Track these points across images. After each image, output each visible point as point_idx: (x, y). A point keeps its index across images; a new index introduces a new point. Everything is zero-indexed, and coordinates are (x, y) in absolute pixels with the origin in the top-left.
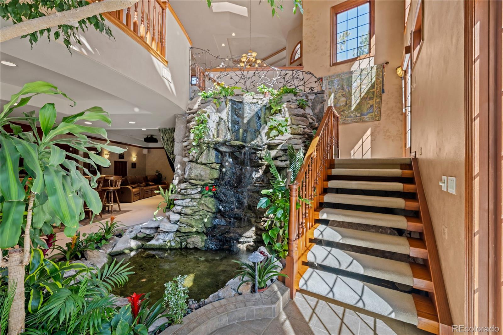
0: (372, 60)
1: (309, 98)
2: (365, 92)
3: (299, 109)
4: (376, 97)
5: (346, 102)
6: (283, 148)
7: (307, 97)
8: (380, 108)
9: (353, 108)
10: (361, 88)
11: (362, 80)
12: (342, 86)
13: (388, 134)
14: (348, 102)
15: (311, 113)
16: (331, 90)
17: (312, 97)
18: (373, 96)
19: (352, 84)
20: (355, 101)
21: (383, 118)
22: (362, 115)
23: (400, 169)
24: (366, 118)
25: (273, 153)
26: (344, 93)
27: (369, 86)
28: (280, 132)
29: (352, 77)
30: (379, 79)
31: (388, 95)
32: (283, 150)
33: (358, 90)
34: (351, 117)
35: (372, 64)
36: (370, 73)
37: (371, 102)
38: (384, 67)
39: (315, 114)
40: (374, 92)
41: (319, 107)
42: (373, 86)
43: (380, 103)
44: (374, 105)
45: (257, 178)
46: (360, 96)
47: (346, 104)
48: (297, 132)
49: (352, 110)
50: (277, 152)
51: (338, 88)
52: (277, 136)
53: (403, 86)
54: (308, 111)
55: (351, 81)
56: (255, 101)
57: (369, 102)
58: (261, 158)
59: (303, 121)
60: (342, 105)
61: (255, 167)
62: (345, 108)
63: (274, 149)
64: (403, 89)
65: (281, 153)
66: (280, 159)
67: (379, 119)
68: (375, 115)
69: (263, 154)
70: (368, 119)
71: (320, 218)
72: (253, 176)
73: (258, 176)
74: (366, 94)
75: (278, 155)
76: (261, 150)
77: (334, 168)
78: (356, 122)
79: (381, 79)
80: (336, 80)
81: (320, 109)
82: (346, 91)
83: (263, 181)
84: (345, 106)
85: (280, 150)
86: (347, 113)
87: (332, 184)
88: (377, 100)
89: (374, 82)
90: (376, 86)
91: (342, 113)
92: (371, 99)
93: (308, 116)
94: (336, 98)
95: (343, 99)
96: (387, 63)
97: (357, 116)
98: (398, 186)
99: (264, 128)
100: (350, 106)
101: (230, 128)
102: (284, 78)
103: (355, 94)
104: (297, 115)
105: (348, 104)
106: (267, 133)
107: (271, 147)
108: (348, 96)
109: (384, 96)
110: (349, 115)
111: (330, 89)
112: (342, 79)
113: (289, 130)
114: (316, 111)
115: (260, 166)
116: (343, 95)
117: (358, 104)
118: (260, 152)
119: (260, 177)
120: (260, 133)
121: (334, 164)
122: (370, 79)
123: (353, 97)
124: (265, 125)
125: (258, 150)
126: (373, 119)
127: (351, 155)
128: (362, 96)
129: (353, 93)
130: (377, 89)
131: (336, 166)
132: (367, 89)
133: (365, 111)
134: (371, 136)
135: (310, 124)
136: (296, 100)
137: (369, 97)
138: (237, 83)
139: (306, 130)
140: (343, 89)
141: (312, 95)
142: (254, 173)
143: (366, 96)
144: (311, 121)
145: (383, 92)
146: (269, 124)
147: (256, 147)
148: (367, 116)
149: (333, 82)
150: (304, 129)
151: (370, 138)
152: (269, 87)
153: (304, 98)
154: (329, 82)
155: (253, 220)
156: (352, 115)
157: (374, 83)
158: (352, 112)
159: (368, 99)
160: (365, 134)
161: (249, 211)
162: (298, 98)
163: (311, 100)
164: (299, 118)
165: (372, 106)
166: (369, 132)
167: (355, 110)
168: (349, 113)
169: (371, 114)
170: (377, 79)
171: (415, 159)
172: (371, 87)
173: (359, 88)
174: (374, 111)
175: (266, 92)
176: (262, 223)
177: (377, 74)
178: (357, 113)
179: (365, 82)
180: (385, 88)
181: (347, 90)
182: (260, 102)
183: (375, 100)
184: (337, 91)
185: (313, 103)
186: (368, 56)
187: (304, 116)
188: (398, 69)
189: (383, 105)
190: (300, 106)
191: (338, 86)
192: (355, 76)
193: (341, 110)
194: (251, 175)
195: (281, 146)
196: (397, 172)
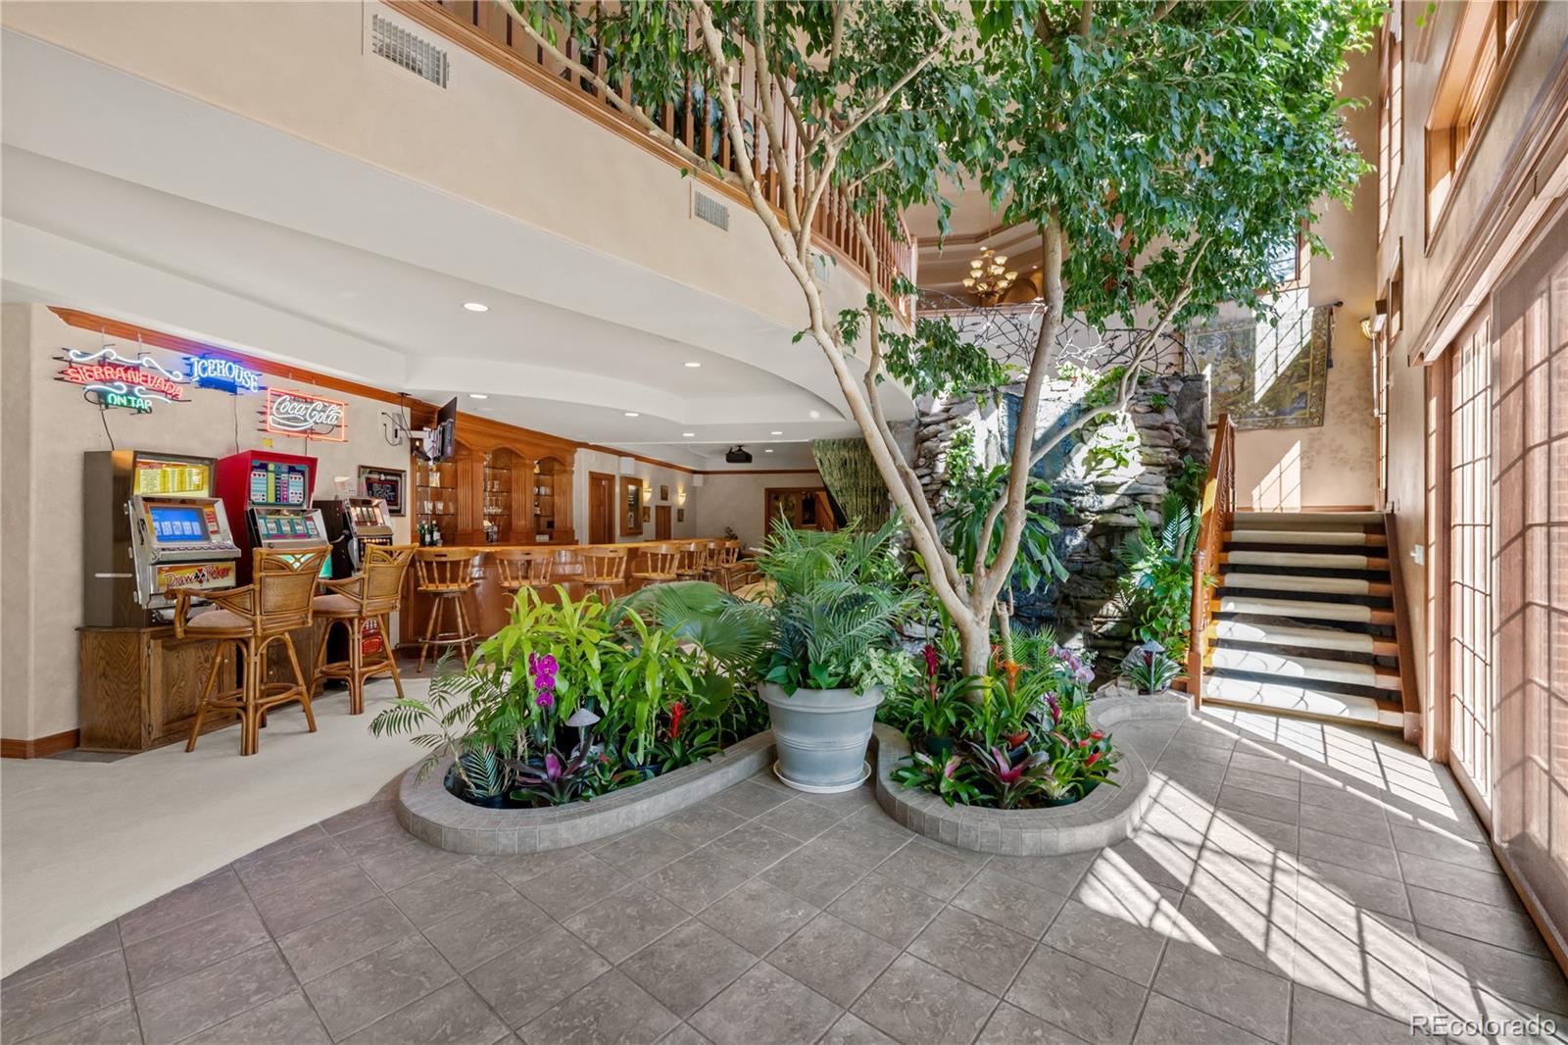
0: (1304, 294)
1: (1171, 390)
2: (1287, 363)
3: (1154, 415)
4: (1314, 374)
5: (1242, 384)
6: (1130, 492)
7: (1166, 387)
8: (1322, 400)
9: (1257, 398)
10: (1277, 356)
11: (1280, 338)
12: (1232, 349)
13: (1341, 455)
14: (1246, 384)
15: (1176, 421)
16: (1205, 357)
17: (1176, 388)
18: (1305, 373)
19: (1254, 346)
20: (1263, 382)
21: (1328, 421)
22: (1278, 413)
23: (1365, 532)
24: (1289, 419)
25: (1109, 501)
26: (1237, 364)
27: (1297, 352)
28: (1121, 461)
29: (1254, 329)
30: (1319, 337)
31: (1341, 372)
32: (1129, 495)
33: (1272, 358)
34: (1252, 415)
35: (1304, 303)
36: (1298, 326)
37: (1300, 386)
38: (1331, 313)
39: (1182, 421)
40: (1308, 364)
41: (1191, 407)
42: (1305, 352)
43: (1322, 389)
44: (1309, 393)
45: (1075, 547)
46: (1276, 372)
47: (1242, 388)
48: (1154, 460)
49: (1256, 401)
50: (1118, 499)
51: (1221, 352)
52: (1116, 467)
53: (1375, 364)
54: (1170, 416)
55: (1254, 339)
56: (1056, 395)
57: (1297, 385)
58: (1081, 510)
59: (1162, 438)
60: (1231, 389)
61: (1068, 525)
62: (1239, 397)
63: (1109, 493)
64: (1375, 370)
65: (1127, 501)
66: (1125, 511)
67: (1321, 423)
68: (1311, 413)
69: (1087, 501)
70: (1294, 422)
71: (1222, 610)
72: (1068, 542)
73: (1076, 542)
74: (1288, 368)
75: (1119, 504)
76: (1083, 495)
77: (1233, 529)
78: (1266, 428)
79: (1325, 338)
80: (1216, 334)
81: (1194, 412)
82: (1241, 361)
83: (1087, 551)
84: (1239, 393)
85: (1124, 495)
86: (1243, 407)
87: (1235, 557)
88: (1316, 383)
89: (1309, 343)
90: (1312, 351)
91: (1232, 408)
92: (1302, 378)
93: (1172, 427)
94: (1218, 375)
95: (1234, 377)
96: (1339, 304)
97: (1267, 415)
98: (1358, 561)
99: (1079, 449)
100: (1252, 394)
101: (1007, 450)
102: (1111, 346)
103: (1264, 368)
104: (1151, 428)
105: (1246, 389)
106: (1085, 459)
107: (1101, 489)
108: (1246, 371)
109: (1333, 375)
110: (1248, 413)
111: (1203, 353)
112: (1233, 334)
113: (1139, 458)
114: (1186, 415)
115: (1079, 523)
116: (1233, 369)
117: (1271, 389)
118: (1079, 498)
119: (1080, 545)
120: (1070, 459)
121: (1232, 523)
122: (1298, 337)
123: (1258, 374)
124: (1080, 444)
125: (1075, 495)
126: (1304, 423)
127: (1252, 500)
128: (1280, 371)
129: (1257, 364)
130: (1315, 359)
131: (1236, 526)
132: (1292, 357)
133: (1287, 405)
134: (1302, 459)
135: (1175, 441)
136: (1145, 394)
137: (1296, 374)
138: (1009, 357)
139: (1172, 456)
140: (1234, 355)
141: (1178, 384)
142: (1068, 539)
143: (1289, 373)
144: (1177, 436)
145: (1330, 364)
146: (1092, 443)
147: (1071, 490)
148: (1293, 416)
149: (1209, 339)
150: (1168, 453)
151: (1298, 461)
152: (1081, 365)
153: (1159, 390)
154: (1200, 338)
155: (1075, 622)
156: (1256, 412)
157: (1308, 345)
158: (1256, 407)
159: (1294, 380)
160: (1287, 455)
161: (1064, 606)
162: (1149, 390)
163: (1175, 393)
164: (1155, 433)
165: (1303, 394)
166: (1296, 450)
167: (1261, 401)
168: (1249, 407)
169: (1303, 412)
170: (1316, 336)
171: (1392, 516)
172: (1301, 353)
173: (1274, 354)
174: (1309, 405)
175: (1075, 378)
176: (1094, 628)
177: (1316, 327)
178: (1267, 409)
179: (1288, 341)
180: (1334, 356)
181: (1245, 359)
182: (1065, 396)
183: (1310, 382)
184: (1219, 358)
185: (1178, 399)
186: (1294, 285)
187: (1165, 428)
188: (1364, 323)
189: (1329, 393)
190: (1156, 409)
191: (1221, 349)
192: (1262, 328)
193: (1230, 400)
194: (1064, 539)
195: (1124, 487)
196: (1357, 537)
